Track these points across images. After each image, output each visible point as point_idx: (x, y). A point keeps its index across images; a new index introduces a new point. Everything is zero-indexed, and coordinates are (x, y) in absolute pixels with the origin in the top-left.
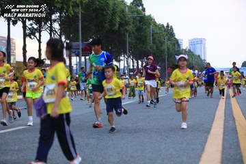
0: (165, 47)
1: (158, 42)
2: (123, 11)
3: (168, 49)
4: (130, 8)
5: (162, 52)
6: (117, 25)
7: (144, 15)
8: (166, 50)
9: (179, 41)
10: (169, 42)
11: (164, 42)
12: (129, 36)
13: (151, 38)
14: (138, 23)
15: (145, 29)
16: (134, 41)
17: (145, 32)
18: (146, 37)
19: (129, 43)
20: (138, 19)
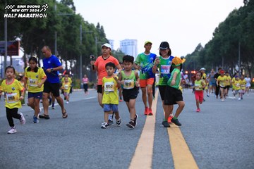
0: (95, 48)
1: (88, 42)
2: (52, 9)
3: (99, 50)
4: (60, 6)
6: (45, 24)
7: (74, 14)
10: (99, 43)
11: (94, 43)
12: (58, 35)
13: (81, 38)
14: (68, 23)
15: (75, 29)
16: (63, 41)
17: (75, 32)
18: (75, 36)
19: (57, 42)
20: (68, 18)
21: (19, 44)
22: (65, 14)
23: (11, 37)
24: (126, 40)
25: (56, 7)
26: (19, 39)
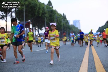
0: (62, 24)
1: (59, 21)
2: (43, 8)
3: (64, 25)
4: (46, 6)
5: (61, 26)
6: (41, 14)
7: (53, 9)
8: (63, 25)
9: (69, 21)
10: (64, 22)
11: (62, 22)
12: (46, 19)
13: (56, 20)
14: (50, 13)
15: (53, 16)
16: (48, 21)
17: (53, 17)
18: (54, 19)
19: (46, 22)
20: (50, 11)
21: (30, 23)
22: (49, 9)
23: (27, 20)
24: (75, 20)
25: (45, 7)
26: (30, 21)
